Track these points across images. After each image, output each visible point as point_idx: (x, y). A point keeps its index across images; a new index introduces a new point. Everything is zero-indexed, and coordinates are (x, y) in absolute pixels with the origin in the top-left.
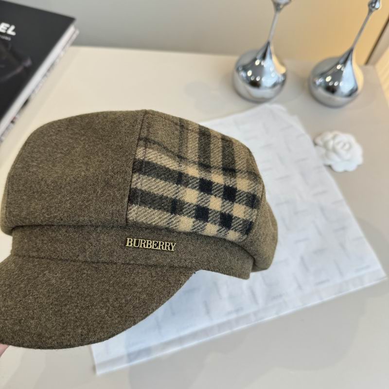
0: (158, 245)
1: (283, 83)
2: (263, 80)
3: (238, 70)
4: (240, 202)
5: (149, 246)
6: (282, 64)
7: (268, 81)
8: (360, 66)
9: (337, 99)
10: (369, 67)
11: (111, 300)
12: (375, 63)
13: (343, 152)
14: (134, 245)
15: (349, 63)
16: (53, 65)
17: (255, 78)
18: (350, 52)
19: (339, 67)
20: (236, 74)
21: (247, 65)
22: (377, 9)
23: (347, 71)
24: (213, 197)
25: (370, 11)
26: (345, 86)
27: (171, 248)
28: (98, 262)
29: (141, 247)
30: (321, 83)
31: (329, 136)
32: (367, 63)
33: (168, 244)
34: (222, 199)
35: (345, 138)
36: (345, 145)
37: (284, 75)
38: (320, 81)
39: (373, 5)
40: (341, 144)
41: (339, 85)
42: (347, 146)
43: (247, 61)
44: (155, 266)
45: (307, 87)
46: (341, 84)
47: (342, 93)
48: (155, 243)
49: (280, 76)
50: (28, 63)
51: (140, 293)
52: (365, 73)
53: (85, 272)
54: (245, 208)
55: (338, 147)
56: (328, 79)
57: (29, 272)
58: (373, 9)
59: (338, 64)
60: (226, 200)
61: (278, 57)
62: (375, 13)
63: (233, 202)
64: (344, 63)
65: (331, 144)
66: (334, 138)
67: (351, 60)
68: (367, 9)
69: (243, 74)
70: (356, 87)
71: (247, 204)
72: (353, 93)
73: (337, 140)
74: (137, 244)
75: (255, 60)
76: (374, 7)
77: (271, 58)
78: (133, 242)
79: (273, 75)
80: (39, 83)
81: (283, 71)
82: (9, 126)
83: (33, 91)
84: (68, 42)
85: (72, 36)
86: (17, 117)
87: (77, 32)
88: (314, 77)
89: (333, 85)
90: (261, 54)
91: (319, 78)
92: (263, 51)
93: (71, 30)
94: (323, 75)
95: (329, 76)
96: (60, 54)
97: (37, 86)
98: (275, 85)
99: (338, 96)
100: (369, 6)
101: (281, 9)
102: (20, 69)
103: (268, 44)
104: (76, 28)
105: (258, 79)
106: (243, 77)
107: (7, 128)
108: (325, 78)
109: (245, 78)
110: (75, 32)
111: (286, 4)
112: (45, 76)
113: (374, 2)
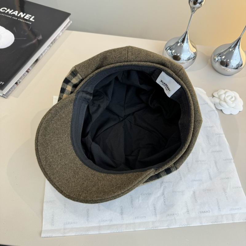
1: (194, 58)
7: (184, 56)
13: (230, 102)
17: (177, 54)
18: (239, 40)
19: (231, 50)
20: (165, 51)
21: (172, 46)
30: (219, 59)
31: (223, 92)
36: (232, 98)
37: (195, 53)
40: (230, 97)
42: (233, 99)
43: (172, 43)
45: (209, 62)
46: (231, 61)
47: (232, 66)
49: (193, 54)
55: (228, 99)
61: (191, 41)
65: (223, 96)
66: (225, 93)
69: (169, 51)
70: (241, 63)
73: (227, 95)
80: (45, 50)
81: (195, 51)
82: (25, 73)
83: (42, 54)
84: (65, 28)
85: (68, 24)
86: (31, 68)
87: (71, 22)
88: (214, 56)
89: (227, 61)
90: (181, 39)
91: (218, 57)
92: (183, 37)
93: (68, 20)
94: (220, 55)
95: (223, 56)
96: (59, 34)
97: (44, 52)
98: (189, 59)
99: (229, 68)
101: (195, 11)
102: (35, 41)
103: (186, 33)
104: (70, 20)
105: (179, 55)
106: (169, 53)
107: (24, 75)
108: (221, 57)
109: (171, 54)
110: (69, 22)
111: (199, 8)
112: (49, 46)
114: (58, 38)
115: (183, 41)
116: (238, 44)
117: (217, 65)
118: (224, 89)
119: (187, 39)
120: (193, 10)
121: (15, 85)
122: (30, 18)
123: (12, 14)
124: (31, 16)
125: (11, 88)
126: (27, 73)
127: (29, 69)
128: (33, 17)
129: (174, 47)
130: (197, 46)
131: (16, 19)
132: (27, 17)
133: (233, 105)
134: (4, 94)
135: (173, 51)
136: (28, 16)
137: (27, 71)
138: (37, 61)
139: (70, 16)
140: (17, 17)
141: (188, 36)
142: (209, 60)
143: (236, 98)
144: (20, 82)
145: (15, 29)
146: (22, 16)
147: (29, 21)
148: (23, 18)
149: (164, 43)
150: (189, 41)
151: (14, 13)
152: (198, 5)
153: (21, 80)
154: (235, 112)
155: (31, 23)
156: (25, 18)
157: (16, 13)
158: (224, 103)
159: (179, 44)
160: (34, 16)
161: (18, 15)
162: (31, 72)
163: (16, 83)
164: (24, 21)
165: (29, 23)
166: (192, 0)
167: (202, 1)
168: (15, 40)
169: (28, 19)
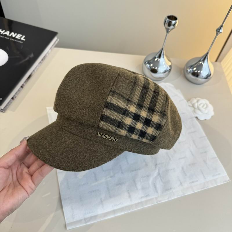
0: (110, 138)
1: (170, 70)
2: (159, 68)
3: (145, 63)
4: (151, 127)
5: (107, 138)
6: (170, 61)
7: (161, 69)
8: (212, 63)
9: (199, 80)
10: (218, 63)
11: (87, 156)
12: (220, 61)
13: (203, 109)
14: (101, 136)
15: (206, 60)
16: (45, 57)
17: (155, 68)
18: (207, 55)
19: (200, 63)
20: (144, 65)
21: (150, 61)
22: (221, 33)
23: (205, 65)
24: (139, 123)
25: (217, 34)
26: (204, 73)
27: (115, 141)
28: (86, 139)
29: (103, 137)
30: (191, 71)
32: (216, 61)
33: (114, 139)
34: (143, 124)
35: (204, 101)
36: (204, 105)
37: (170, 66)
38: (190, 70)
40: (202, 105)
41: (200, 72)
42: (205, 106)
43: (150, 58)
44: (108, 146)
45: (183, 73)
46: (202, 72)
47: (202, 76)
48: (109, 137)
49: (168, 67)
50: (32, 56)
51: (99, 156)
52: (215, 66)
53: (80, 141)
54: (154, 130)
55: (201, 107)
56: (195, 69)
57: (60, 135)
58: (219, 33)
59: (200, 61)
60: (145, 125)
61: (167, 56)
62: (220, 35)
63: (148, 126)
64: (204, 60)
66: (198, 101)
67: (207, 59)
68: (215, 33)
69: (148, 65)
70: (210, 74)
71: (155, 128)
72: (208, 77)
73: (199, 103)
74: (102, 136)
75: (155, 58)
76: (219, 32)
77: (163, 57)
78: (100, 135)
79: (164, 66)
80: (37, 66)
81: (170, 64)
82: (20, 89)
83: (34, 71)
84: (53, 45)
85: (55, 42)
86: (24, 84)
87: (58, 40)
88: (187, 68)
89: (197, 72)
90: (158, 55)
91: (190, 68)
92: (159, 53)
93: (55, 39)
94: (192, 67)
95: (194, 67)
96: (48, 51)
97: (36, 68)
98: (165, 72)
99: (200, 78)
100: (216, 31)
101: (169, 32)
102: (27, 59)
103: (162, 49)
104: (57, 38)
105: (156, 68)
106: (148, 67)
107: (19, 90)
108: (193, 68)
109: (149, 68)
110: (57, 40)
111: (172, 29)
112: (40, 62)
113: (219, 29)
114: (47, 55)
115: (160, 57)
116: (207, 58)
117: (190, 76)
118: (196, 98)
119: (163, 55)
120: (168, 31)
121: (12, 100)
122: (21, 38)
123: (4, 34)
124: (21, 35)
125: (8, 103)
126: (21, 89)
127: (23, 85)
128: (24, 37)
129: (152, 61)
130: (171, 59)
131: (8, 38)
132: (18, 37)
133: (206, 112)
134: (1, 109)
135: (152, 65)
136: (20, 36)
137: (22, 87)
138: (30, 77)
139: (58, 35)
141: (164, 52)
142: (182, 71)
143: (207, 106)
144: (15, 97)
145: (8, 48)
146: (14, 36)
147: (20, 40)
148: (15, 38)
149: (142, 58)
150: (165, 56)
151: (6, 33)
152: (172, 27)
153: (16, 95)
154: (208, 117)
155: (22, 43)
156: (17, 37)
157: (7, 33)
158: (198, 111)
160: (24, 35)
161: (10, 35)
162: (25, 87)
163: (12, 98)
164: (15, 41)
165: (20, 42)
166: (166, 22)
167: (175, 23)
168: (9, 58)
169: (19, 38)
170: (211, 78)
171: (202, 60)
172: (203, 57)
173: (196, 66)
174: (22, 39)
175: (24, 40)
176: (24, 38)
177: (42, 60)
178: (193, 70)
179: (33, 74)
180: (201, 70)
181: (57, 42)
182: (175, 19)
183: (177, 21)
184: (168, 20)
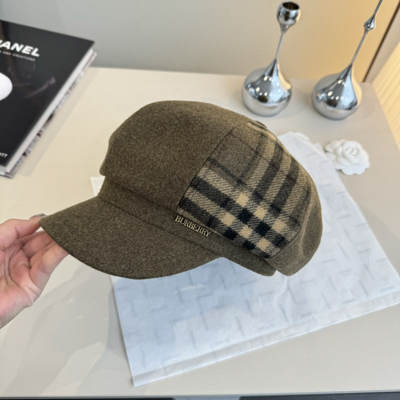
1: (289, 97)
2: (271, 95)
3: (246, 87)
6: (288, 81)
7: (274, 96)
9: (339, 112)
10: (367, 84)
15: (348, 78)
16: (74, 84)
17: (263, 94)
18: (349, 68)
19: (340, 82)
20: (245, 91)
21: (255, 82)
22: (372, 29)
23: (347, 84)
25: (366, 31)
26: (345, 100)
28: (152, 224)
30: (323, 98)
32: (364, 80)
36: (353, 151)
37: (290, 91)
38: (322, 96)
39: (369, 25)
40: (349, 150)
41: (339, 99)
42: (355, 152)
43: (255, 78)
45: (311, 103)
46: (342, 98)
47: (343, 106)
49: (286, 92)
50: (53, 81)
52: (363, 90)
53: (141, 228)
56: (330, 94)
58: (369, 29)
59: (338, 79)
61: (283, 74)
62: (370, 32)
64: (344, 78)
67: (351, 75)
68: (363, 30)
69: (252, 90)
70: (355, 102)
72: (352, 106)
73: (346, 147)
75: (264, 76)
76: (369, 27)
77: (277, 75)
79: (279, 91)
80: (62, 100)
81: (288, 87)
82: (35, 138)
83: (57, 107)
84: (87, 63)
85: (91, 58)
86: (43, 130)
87: (96, 54)
88: (317, 92)
89: (335, 99)
90: (268, 71)
91: (322, 93)
92: (270, 69)
93: (90, 52)
94: (325, 90)
95: (330, 91)
96: (80, 74)
97: (60, 102)
98: (281, 100)
99: (340, 108)
100: (365, 26)
101: (287, 30)
102: (44, 87)
103: (275, 62)
104: (94, 51)
105: (266, 94)
106: (252, 93)
107: (34, 141)
108: (327, 93)
109: (254, 94)
110: (93, 55)
111: (292, 25)
112: (67, 93)
113: (369, 22)
114: (78, 80)
115: (271, 74)
116: (349, 74)
117: (322, 106)
118: (339, 140)
119: (277, 71)
120: (284, 28)
121: (23, 157)
122: (31, 52)
124: (32, 48)
125: (18, 162)
126: (38, 137)
127: (40, 131)
128: (36, 50)
129: (258, 83)
130: (291, 80)
131: (10, 54)
132: (27, 51)
133: (357, 161)
134: (7, 173)
135: (258, 90)
136: (29, 49)
137: (39, 135)
138: (51, 117)
139: (94, 46)
140: (10, 51)
141: (278, 66)
142: (310, 99)
143: (358, 152)
144: (29, 152)
145: (10, 70)
146: (18, 49)
147: (30, 56)
148: (20, 53)
149: (242, 79)
150: (280, 73)
151: (4, 45)
152: (290, 21)
153: (30, 149)
154: (360, 171)
155: (34, 60)
156: (24, 51)
157: (7, 45)
158: (343, 161)
159: (266, 79)
160: (37, 47)
161: (12, 48)
162: (45, 136)
163: (24, 154)
164: (22, 57)
165: (31, 59)
166: (281, 14)
167: (296, 15)
168: (14, 87)
169: (28, 53)
170: (357, 108)
171: (342, 77)
172: (343, 72)
173: (332, 88)
174: (34, 54)
175: (37, 55)
176: (37, 53)
177: (71, 88)
178: (327, 96)
179: (56, 113)
180: (340, 95)
181: (93, 58)
182: (296, 7)
183: (299, 11)
184: (283, 9)
